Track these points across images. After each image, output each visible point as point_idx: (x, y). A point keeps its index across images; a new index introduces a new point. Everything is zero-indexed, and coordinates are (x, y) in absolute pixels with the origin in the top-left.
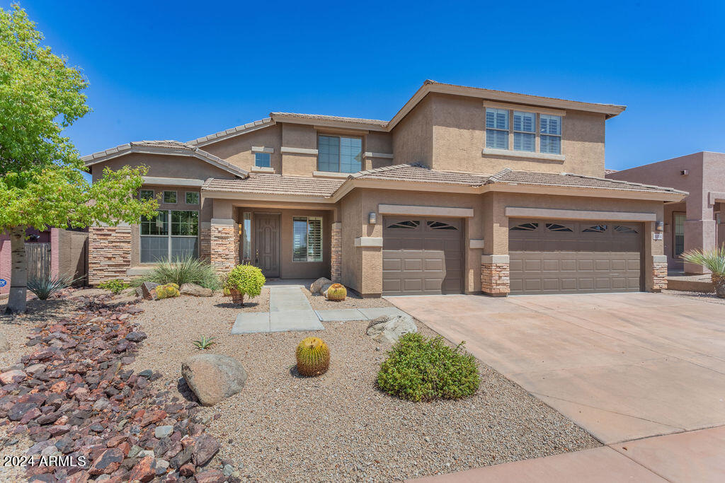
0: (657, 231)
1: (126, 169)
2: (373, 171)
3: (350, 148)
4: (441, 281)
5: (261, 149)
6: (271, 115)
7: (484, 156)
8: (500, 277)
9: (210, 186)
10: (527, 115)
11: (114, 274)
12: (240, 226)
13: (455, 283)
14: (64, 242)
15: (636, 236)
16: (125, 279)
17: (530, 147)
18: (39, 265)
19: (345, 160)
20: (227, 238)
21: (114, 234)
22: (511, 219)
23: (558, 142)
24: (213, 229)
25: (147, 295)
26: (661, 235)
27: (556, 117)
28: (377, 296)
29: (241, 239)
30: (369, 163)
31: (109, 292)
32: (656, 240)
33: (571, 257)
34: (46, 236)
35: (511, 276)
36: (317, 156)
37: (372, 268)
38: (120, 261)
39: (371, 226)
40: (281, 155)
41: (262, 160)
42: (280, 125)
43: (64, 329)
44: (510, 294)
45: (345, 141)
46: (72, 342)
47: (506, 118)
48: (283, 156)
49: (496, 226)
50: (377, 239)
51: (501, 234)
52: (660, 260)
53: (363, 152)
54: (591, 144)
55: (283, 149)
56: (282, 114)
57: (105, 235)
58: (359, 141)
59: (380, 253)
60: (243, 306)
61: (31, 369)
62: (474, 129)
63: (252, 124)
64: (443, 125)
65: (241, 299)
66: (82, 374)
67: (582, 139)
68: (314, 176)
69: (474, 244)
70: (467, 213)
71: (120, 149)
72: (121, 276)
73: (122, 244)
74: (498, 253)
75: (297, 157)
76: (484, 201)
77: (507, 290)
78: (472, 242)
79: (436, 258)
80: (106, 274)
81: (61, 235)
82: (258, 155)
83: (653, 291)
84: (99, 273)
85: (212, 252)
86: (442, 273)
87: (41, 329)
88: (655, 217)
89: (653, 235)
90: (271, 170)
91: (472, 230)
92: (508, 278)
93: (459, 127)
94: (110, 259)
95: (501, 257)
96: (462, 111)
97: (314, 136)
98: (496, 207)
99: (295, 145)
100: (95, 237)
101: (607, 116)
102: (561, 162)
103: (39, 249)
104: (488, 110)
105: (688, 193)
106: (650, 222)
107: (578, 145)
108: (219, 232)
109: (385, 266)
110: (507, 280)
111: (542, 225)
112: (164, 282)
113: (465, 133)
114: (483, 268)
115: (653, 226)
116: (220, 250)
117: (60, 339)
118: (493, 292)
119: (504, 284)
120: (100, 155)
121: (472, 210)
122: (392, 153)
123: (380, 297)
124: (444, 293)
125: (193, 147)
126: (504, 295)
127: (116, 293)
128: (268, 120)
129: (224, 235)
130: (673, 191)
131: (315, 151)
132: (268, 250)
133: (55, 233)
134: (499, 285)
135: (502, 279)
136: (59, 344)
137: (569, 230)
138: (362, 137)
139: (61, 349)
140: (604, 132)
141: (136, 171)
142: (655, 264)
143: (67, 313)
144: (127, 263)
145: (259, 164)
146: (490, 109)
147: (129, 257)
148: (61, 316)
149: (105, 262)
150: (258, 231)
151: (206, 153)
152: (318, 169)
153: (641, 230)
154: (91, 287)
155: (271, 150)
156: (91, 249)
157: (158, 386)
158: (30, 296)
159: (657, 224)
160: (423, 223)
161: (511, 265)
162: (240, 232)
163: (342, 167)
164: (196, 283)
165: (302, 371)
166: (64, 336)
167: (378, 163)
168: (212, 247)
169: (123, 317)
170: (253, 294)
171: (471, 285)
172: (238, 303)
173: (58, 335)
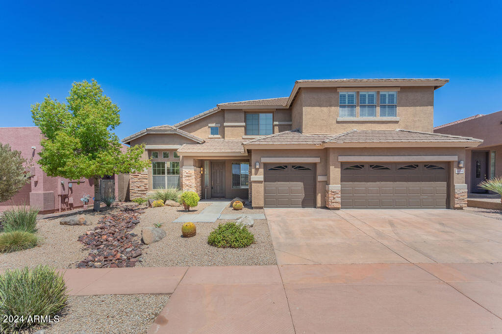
0: (459, 168)
1: (136, 146)
2: (279, 134)
3: (265, 120)
4: (301, 200)
5: (213, 125)
6: (217, 105)
7: (338, 122)
8: (334, 198)
9: (183, 149)
10: (369, 93)
11: (140, 195)
12: (202, 169)
13: (309, 201)
14: (121, 179)
15: (443, 171)
16: (146, 197)
17: (373, 114)
18: (110, 191)
19: (262, 127)
20: (191, 176)
21: (140, 175)
22: (342, 164)
23: (395, 108)
24: (183, 172)
25: (150, 205)
26: (463, 171)
27: (393, 92)
28: (261, 208)
29: (202, 176)
30: (276, 128)
31: (137, 204)
32: (458, 174)
33: (389, 186)
34: (113, 178)
35: (342, 198)
36: (245, 127)
37: (258, 192)
38: (143, 188)
39: (257, 170)
40: (224, 127)
41: (214, 131)
42: (223, 110)
43: (112, 218)
44: (342, 208)
45: (262, 116)
46: (114, 223)
47: (355, 97)
48: (225, 128)
49: (332, 168)
50: (260, 177)
51: (335, 173)
52: (461, 187)
53: (273, 121)
54: (421, 108)
55: (225, 124)
56: (224, 104)
57: (136, 176)
58: (271, 115)
59: (263, 184)
60: (189, 211)
61: (97, 231)
62: (331, 106)
63: (208, 112)
64: (309, 106)
65: (188, 208)
66: (113, 234)
67: (414, 104)
68: (243, 139)
69: (320, 178)
70: (317, 160)
71: (142, 132)
72: (144, 196)
73: (144, 180)
74: (333, 184)
75: (233, 128)
76: (325, 153)
77: (339, 206)
78: (319, 177)
79: (298, 187)
80: (137, 195)
81: (119, 176)
82: (212, 128)
83: (455, 208)
84: (134, 194)
85: (184, 184)
86: (302, 195)
87: (104, 218)
88: (457, 158)
89: (456, 170)
90: (219, 136)
91: (319, 170)
92: (340, 199)
93: (320, 106)
94: (139, 187)
95: (335, 186)
96: (323, 96)
97: (243, 115)
98: (332, 157)
99: (231, 121)
100: (132, 176)
101: (436, 87)
102: (397, 122)
103: (110, 183)
104: (341, 93)
105: (482, 141)
106: (453, 161)
107: (411, 110)
108: (187, 173)
109: (265, 191)
110: (339, 200)
111: (367, 167)
112: (157, 199)
113: (325, 109)
114: (325, 193)
115: (455, 164)
116: (187, 183)
117: (110, 222)
118: (330, 207)
119: (337, 202)
120: (133, 136)
121: (319, 158)
122: (291, 121)
123: (262, 209)
124: (303, 206)
125: (175, 128)
126: (338, 209)
127: (140, 204)
128: (216, 108)
129: (189, 175)
130: (471, 140)
131: (244, 124)
132: (218, 182)
133: (116, 177)
134: (334, 202)
135: (335, 199)
136: (109, 224)
137: (387, 168)
138: (273, 112)
139: (109, 226)
140: (433, 99)
141: (141, 146)
142: (456, 190)
143: (115, 212)
144: (146, 189)
145: (212, 133)
146: (342, 92)
147: (147, 187)
148: (113, 213)
149: (137, 189)
150: (213, 171)
151: (181, 131)
152: (246, 134)
153: (447, 167)
154: (130, 201)
155: (219, 125)
156: (130, 183)
157: (135, 238)
158: (103, 205)
159: (459, 163)
160: (290, 167)
161: (341, 190)
162: (202, 172)
163: (261, 132)
164: (173, 200)
165: (185, 236)
166: (111, 221)
167: (282, 128)
168: (184, 181)
169: (136, 214)
170: (194, 206)
171: (319, 202)
172: (187, 209)
173: (109, 220)
